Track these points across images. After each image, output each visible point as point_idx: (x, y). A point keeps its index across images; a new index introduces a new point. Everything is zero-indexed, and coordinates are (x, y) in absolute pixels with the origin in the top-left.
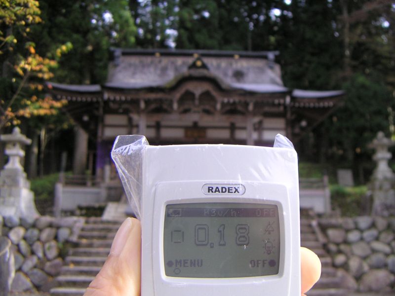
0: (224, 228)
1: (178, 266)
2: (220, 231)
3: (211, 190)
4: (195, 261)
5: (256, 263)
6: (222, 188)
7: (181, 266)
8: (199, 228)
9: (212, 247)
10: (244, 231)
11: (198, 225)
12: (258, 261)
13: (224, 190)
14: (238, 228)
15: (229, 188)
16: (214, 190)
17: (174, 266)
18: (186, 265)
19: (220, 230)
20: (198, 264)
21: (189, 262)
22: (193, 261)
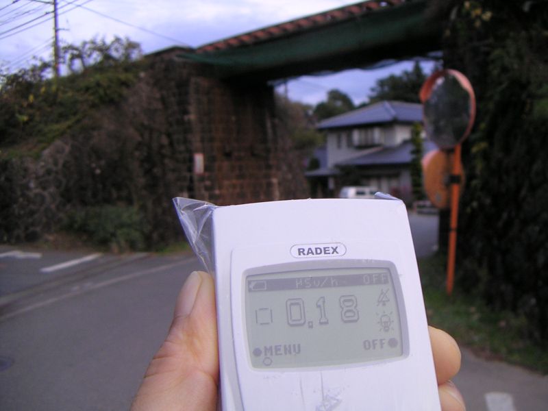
0: (324, 302)
1: (269, 355)
2: (319, 306)
3: (302, 252)
4: (290, 346)
5: (371, 344)
6: (316, 249)
7: (272, 354)
8: (292, 304)
9: (311, 327)
10: (350, 304)
11: (290, 299)
12: (374, 341)
13: (319, 251)
14: (342, 300)
15: (325, 248)
16: (306, 252)
17: (263, 355)
18: (279, 352)
19: (319, 304)
20: (295, 350)
21: (282, 349)
22: (287, 347)
